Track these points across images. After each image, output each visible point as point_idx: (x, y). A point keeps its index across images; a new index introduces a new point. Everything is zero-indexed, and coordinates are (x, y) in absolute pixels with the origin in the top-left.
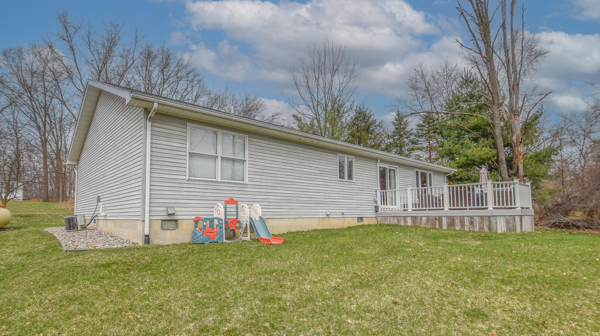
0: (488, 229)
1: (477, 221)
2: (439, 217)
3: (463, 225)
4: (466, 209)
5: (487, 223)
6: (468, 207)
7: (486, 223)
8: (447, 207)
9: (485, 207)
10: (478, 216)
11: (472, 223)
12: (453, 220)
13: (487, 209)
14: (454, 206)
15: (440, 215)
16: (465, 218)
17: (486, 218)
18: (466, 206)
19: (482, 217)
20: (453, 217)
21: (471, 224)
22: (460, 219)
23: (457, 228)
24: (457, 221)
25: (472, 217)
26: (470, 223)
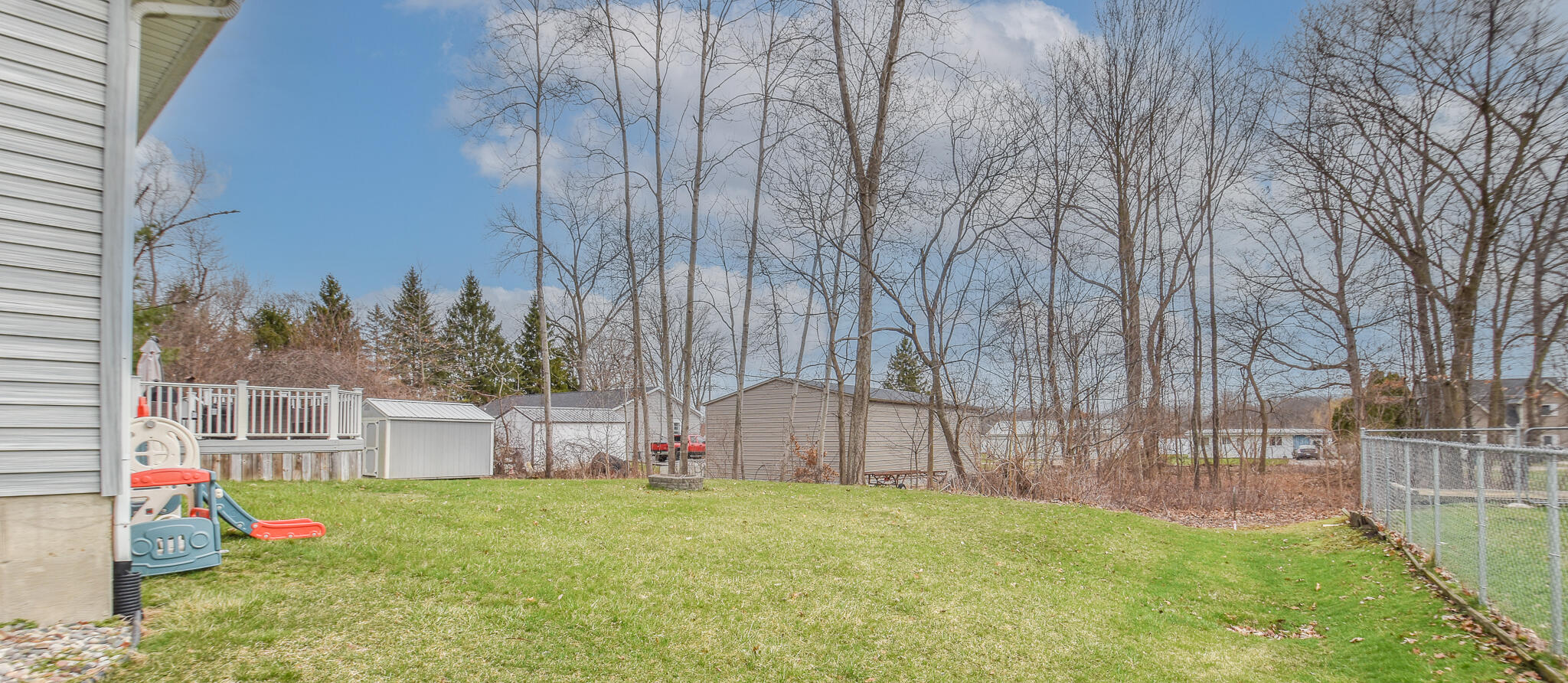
0: (327, 475)
1: (308, 461)
2: (223, 455)
3: (278, 470)
4: (284, 438)
5: (328, 465)
6: (289, 434)
7: (325, 465)
8: (242, 432)
9: (322, 434)
10: (311, 452)
11: (298, 465)
12: (258, 460)
13: (325, 438)
14: (258, 430)
15: (226, 451)
16: (285, 456)
17: (327, 455)
18: (284, 430)
19: (319, 454)
20: (258, 455)
21: (297, 468)
22: (274, 459)
23: (265, 478)
24: (267, 464)
25: (298, 455)
26: (294, 465)
